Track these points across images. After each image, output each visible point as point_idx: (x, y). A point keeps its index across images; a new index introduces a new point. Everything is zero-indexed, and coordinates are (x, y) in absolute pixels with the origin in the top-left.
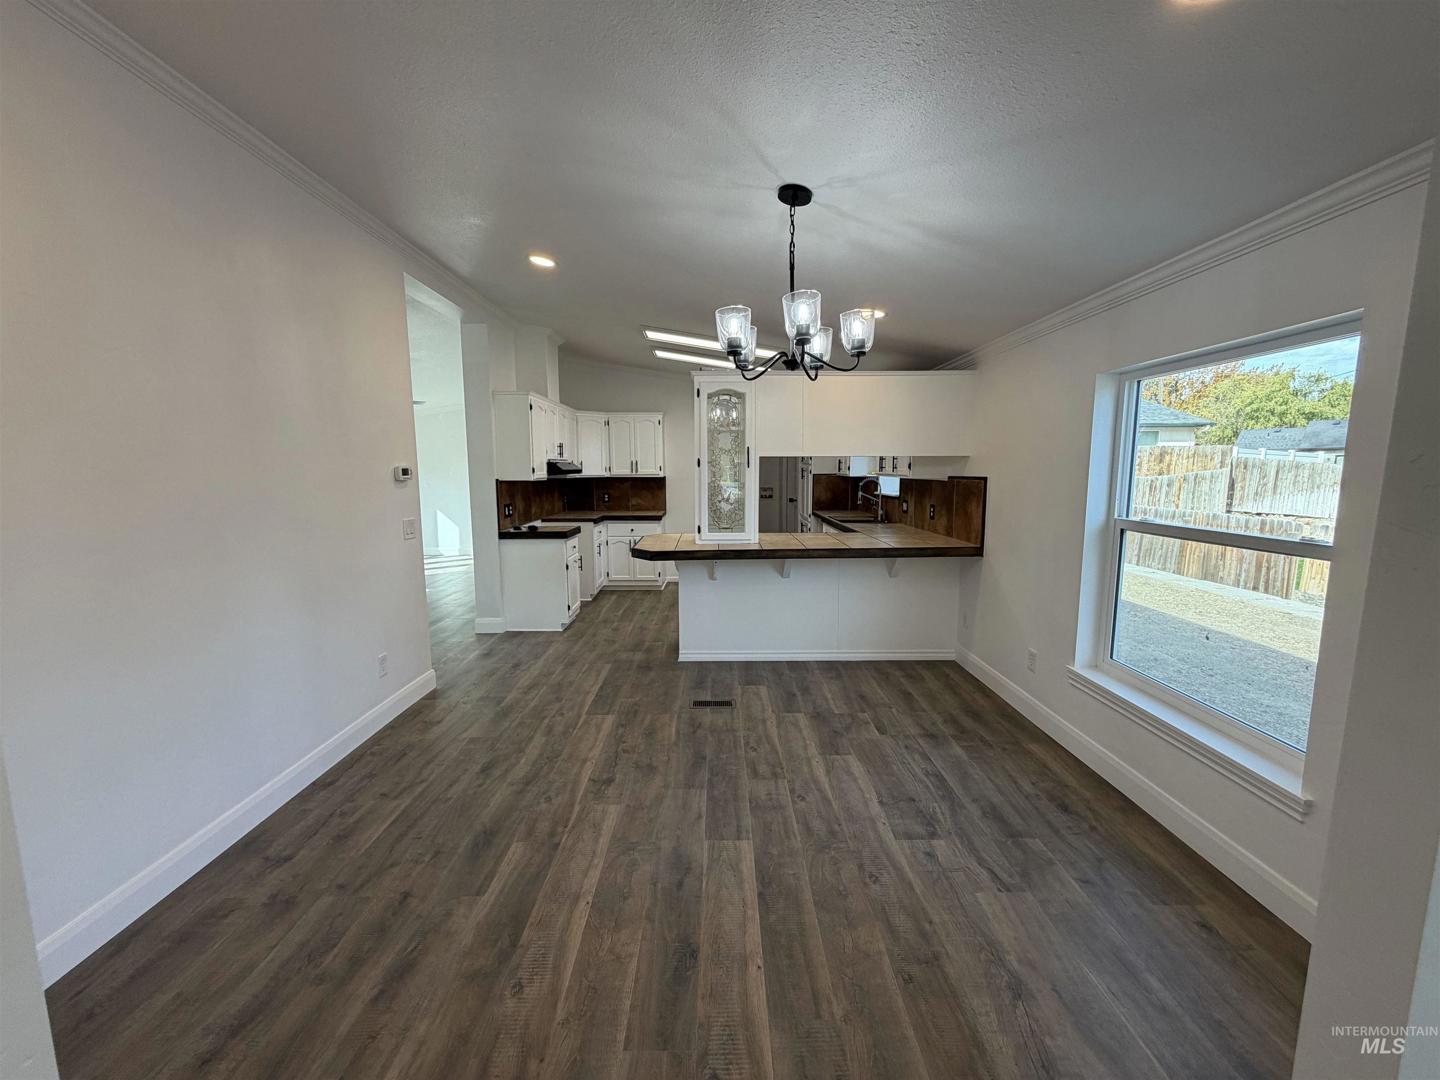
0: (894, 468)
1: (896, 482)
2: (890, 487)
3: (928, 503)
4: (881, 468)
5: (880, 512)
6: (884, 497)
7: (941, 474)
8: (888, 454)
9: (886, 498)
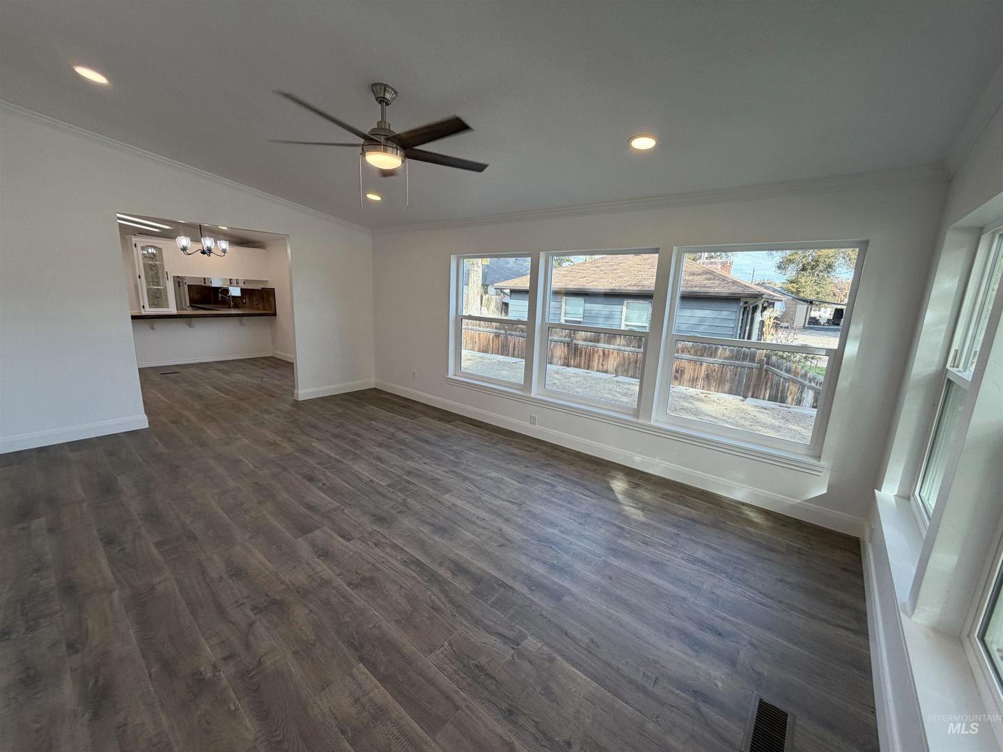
0: (237, 283)
1: (239, 289)
2: (235, 292)
3: (254, 299)
4: (231, 283)
5: (232, 304)
6: (233, 297)
7: (259, 287)
8: (234, 278)
9: (234, 297)
